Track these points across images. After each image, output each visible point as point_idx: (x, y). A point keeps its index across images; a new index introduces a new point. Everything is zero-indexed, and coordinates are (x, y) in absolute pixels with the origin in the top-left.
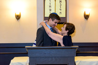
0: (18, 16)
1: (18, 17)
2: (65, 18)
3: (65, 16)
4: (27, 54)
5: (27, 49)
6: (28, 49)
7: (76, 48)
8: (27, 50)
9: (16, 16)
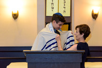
0: (15, 15)
1: (15, 17)
2: (70, 18)
4: (25, 59)
6: (27, 53)
9: (13, 15)
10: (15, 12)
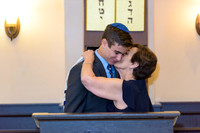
1: (13, 32)
3: (142, 29)
5: (36, 121)
7: (173, 118)
8: (38, 124)
9: (6, 28)
10: (12, 22)
